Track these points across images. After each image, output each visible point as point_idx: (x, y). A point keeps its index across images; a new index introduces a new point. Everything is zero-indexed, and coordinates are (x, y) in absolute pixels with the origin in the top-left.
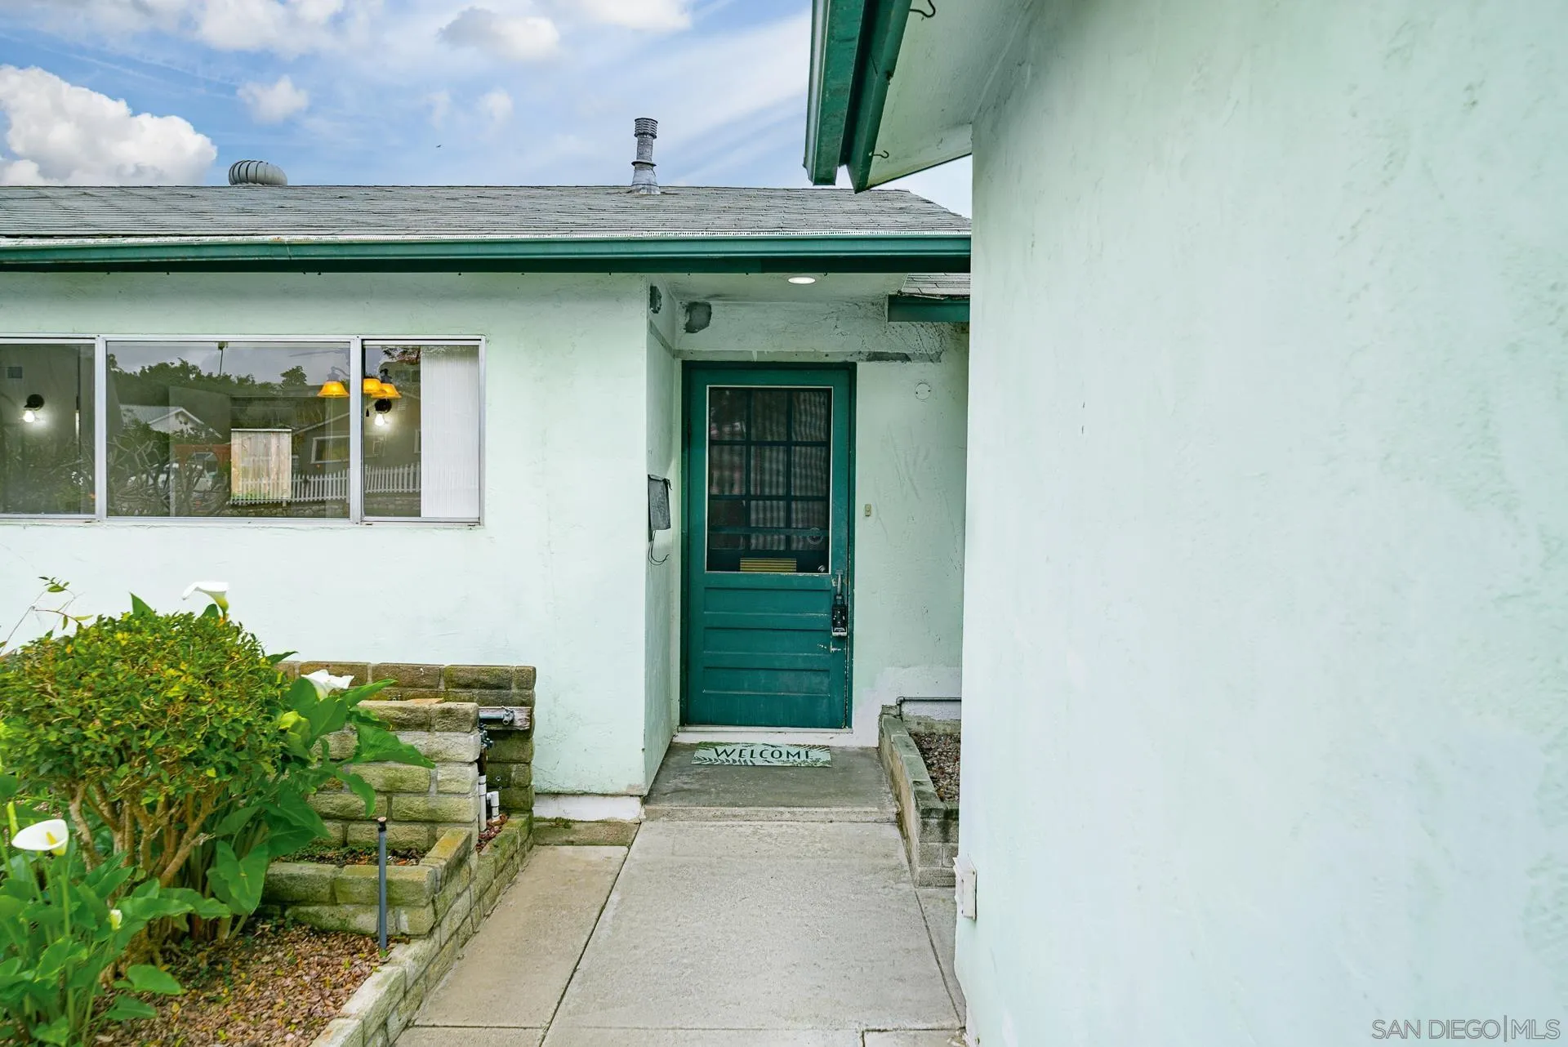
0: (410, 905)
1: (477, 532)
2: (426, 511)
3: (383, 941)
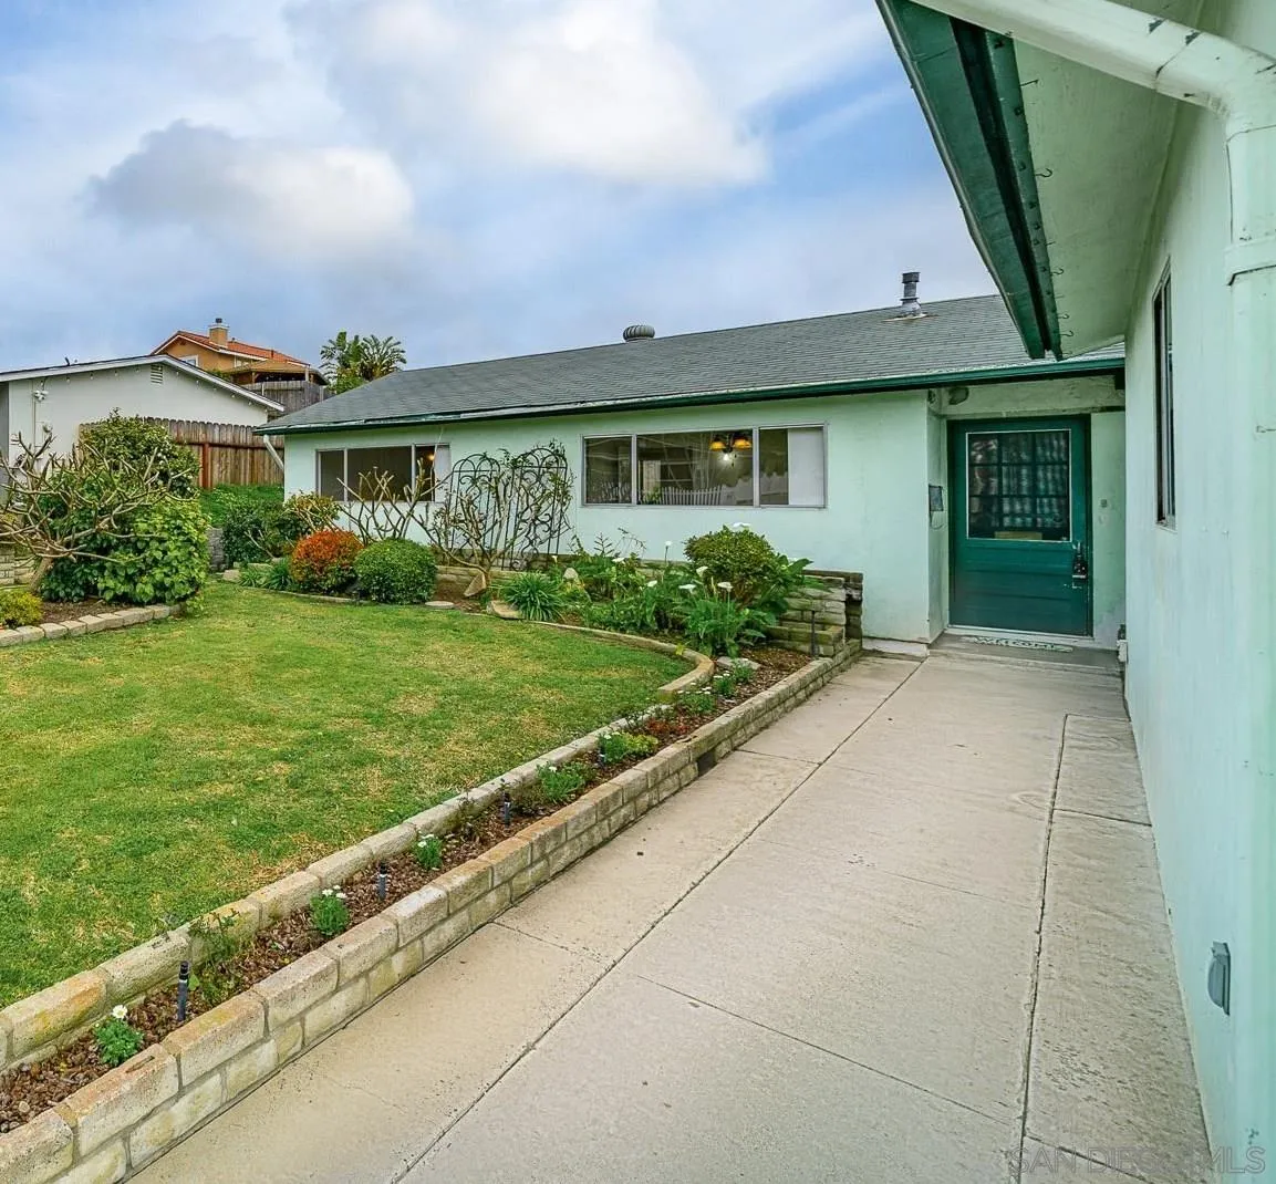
0: (826, 644)
1: (824, 511)
2: (791, 503)
3: (813, 655)
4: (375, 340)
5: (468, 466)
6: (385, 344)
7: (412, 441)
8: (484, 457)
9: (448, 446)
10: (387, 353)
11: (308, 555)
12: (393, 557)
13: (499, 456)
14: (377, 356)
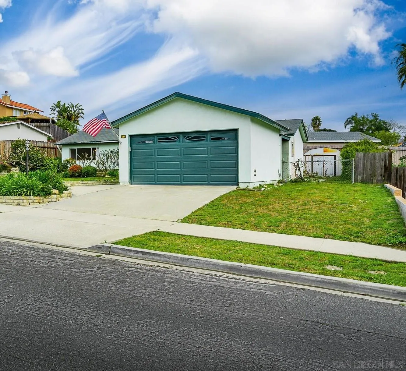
4: (72, 104)
5: (102, 152)
6: (76, 106)
7: (91, 147)
8: (106, 150)
9: (99, 148)
10: (77, 110)
11: (72, 169)
12: (89, 168)
13: (108, 150)
14: (73, 111)
